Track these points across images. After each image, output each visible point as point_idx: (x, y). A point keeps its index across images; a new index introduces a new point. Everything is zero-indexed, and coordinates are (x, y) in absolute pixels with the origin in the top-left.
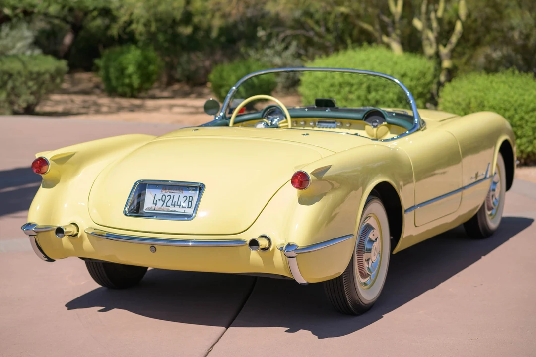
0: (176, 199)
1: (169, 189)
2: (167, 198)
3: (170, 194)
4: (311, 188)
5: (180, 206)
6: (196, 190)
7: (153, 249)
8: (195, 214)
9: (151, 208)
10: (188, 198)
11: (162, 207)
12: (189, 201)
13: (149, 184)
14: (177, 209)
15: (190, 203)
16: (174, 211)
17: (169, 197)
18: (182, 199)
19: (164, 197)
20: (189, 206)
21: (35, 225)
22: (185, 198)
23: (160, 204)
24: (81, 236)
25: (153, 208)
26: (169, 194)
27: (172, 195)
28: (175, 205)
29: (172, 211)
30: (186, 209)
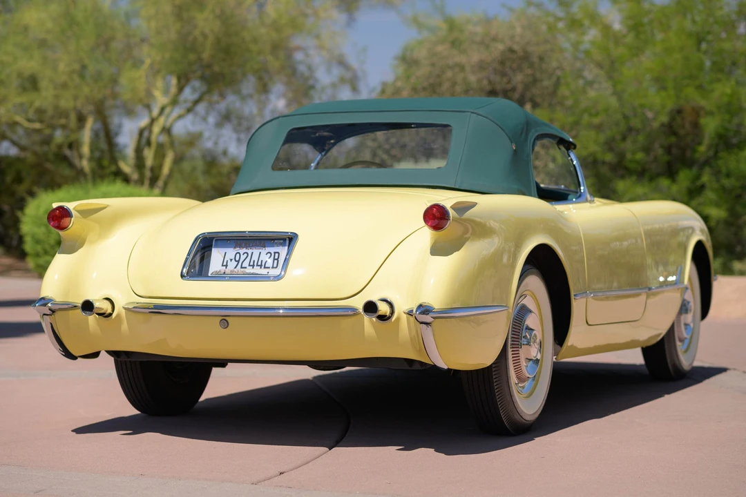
0: (255, 258)
1: (246, 245)
2: (243, 257)
4: (450, 229)
5: (261, 266)
6: (284, 244)
7: (225, 323)
8: (285, 272)
9: (220, 271)
10: (273, 255)
11: (235, 270)
12: (274, 259)
13: (217, 238)
14: (257, 270)
15: (276, 261)
16: (253, 274)
17: (246, 255)
18: (264, 257)
19: (238, 255)
20: (275, 265)
21: (50, 300)
22: (269, 255)
23: (232, 265)
24: (118, 316)
25: (223, 272)
26: (244, 250)
27: (250, 252)
28: (253, 266)
29: (249, 274)
30: (270, 270)
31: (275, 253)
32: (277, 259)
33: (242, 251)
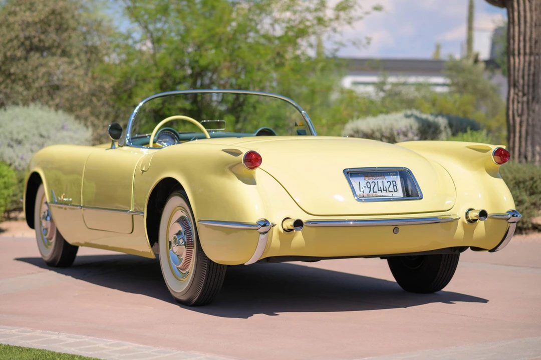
0: (380, 185)
1: (371, 176)
2: (372, 185)
3: (373, 181)
5: (386, 190)
6: (396, 175)
7: (396, 230)
9: (360, 195)
10: (392, 183)
11: (370, 194)
12: (394, 186)
13: (351, 173)
14: (384, 193)
15: (395, 187)
16: (383, 196)
17: (374, 183)
18: (387, 185)
19: (368, 183)
20: (396, 190)
22: (389, 183)
25: (362, 195)
27: (376, 181)
28: (381, 191)
29: (380, 196)
30: (393, 193)
31: (393, 181)
32: (396, 186)
33: (371, 181)
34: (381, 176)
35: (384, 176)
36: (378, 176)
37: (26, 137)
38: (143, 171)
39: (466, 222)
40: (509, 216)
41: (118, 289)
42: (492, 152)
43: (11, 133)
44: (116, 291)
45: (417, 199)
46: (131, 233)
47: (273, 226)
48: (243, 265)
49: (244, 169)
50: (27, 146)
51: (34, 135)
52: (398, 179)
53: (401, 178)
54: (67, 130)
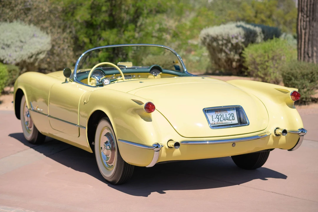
0: (225, 116)
1: (219, 111)
2: (220, 117)
3: (220, 114)
5: (228, 119)
6: (234, 110)
7: (234, 145)
9: (212, 123)
10: (231, 114)
11: (219, 122)
12: (232, 116)
13: (207, 111)
15: (233, 117)
16: (226, 123)
17: (220, 116)
18: (228, 116)
19: (217, 116)
20: (233, 119)
25: (214, 123)
27: (222, 114)
28: (225, 120)
29: (224, 123)
30: (232, 121)
31: (232, 114)
32: (233, 116)
33: (219, 114)
34: (225, 111)
35: (226, 111)
36: (223, 111)
37: (12, 42)
38: (85, 103)
39: (275, 136)
40: (300, 132)
41: (71, 168)
42: (290, 93)
43: (3, 40)
44: (70, 169)
45: (246, 125)
46: (79, 137)
47: (162, 146)
48: (145, 167)
49: (145, 113)
50: (13, 48)
51: (17, 41)
52: (234, 112)
53: (236, 111)
54: (37, 37)
